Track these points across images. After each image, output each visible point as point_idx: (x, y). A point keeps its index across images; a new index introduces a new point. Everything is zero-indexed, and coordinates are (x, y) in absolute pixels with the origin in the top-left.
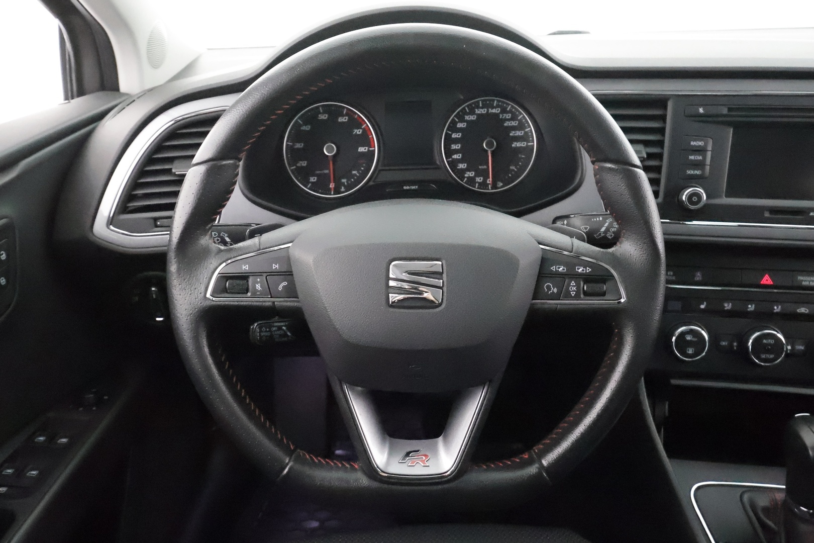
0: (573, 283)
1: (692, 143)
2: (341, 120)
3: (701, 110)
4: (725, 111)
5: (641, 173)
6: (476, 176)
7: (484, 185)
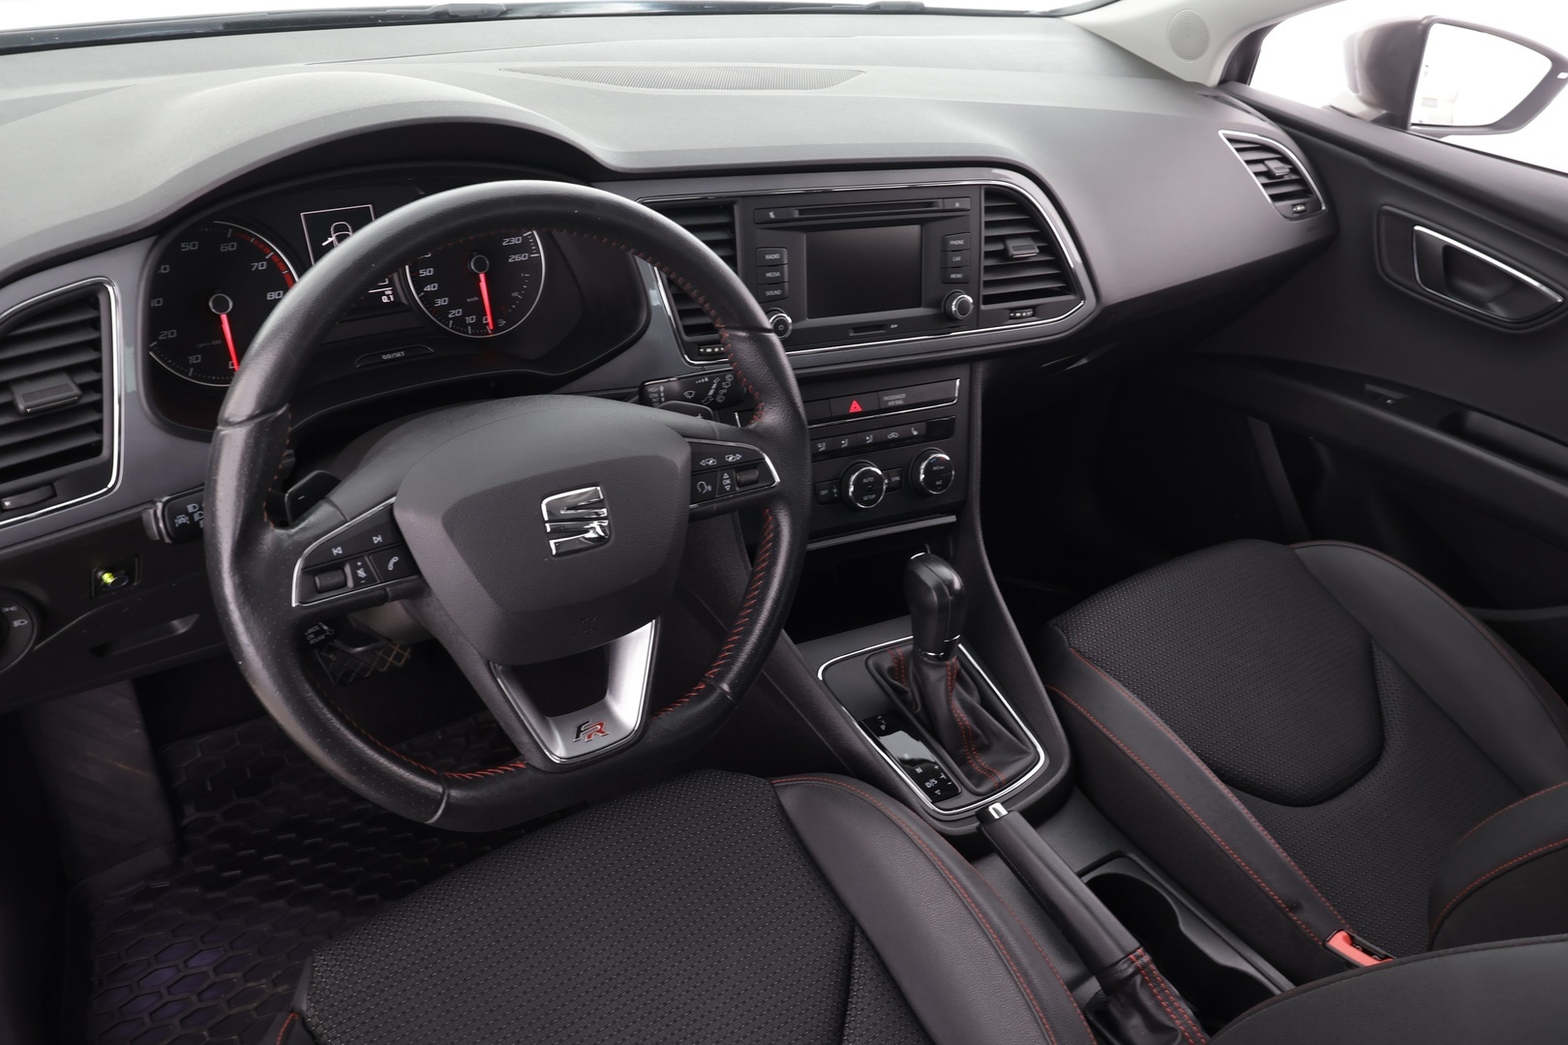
0: (726, 476)
1: (768, 257)
2: (224, 248)
3: (772, 215)
4: (796, 214)
5: (774, 337)
6: (466, 314)
7: (479, 326)
